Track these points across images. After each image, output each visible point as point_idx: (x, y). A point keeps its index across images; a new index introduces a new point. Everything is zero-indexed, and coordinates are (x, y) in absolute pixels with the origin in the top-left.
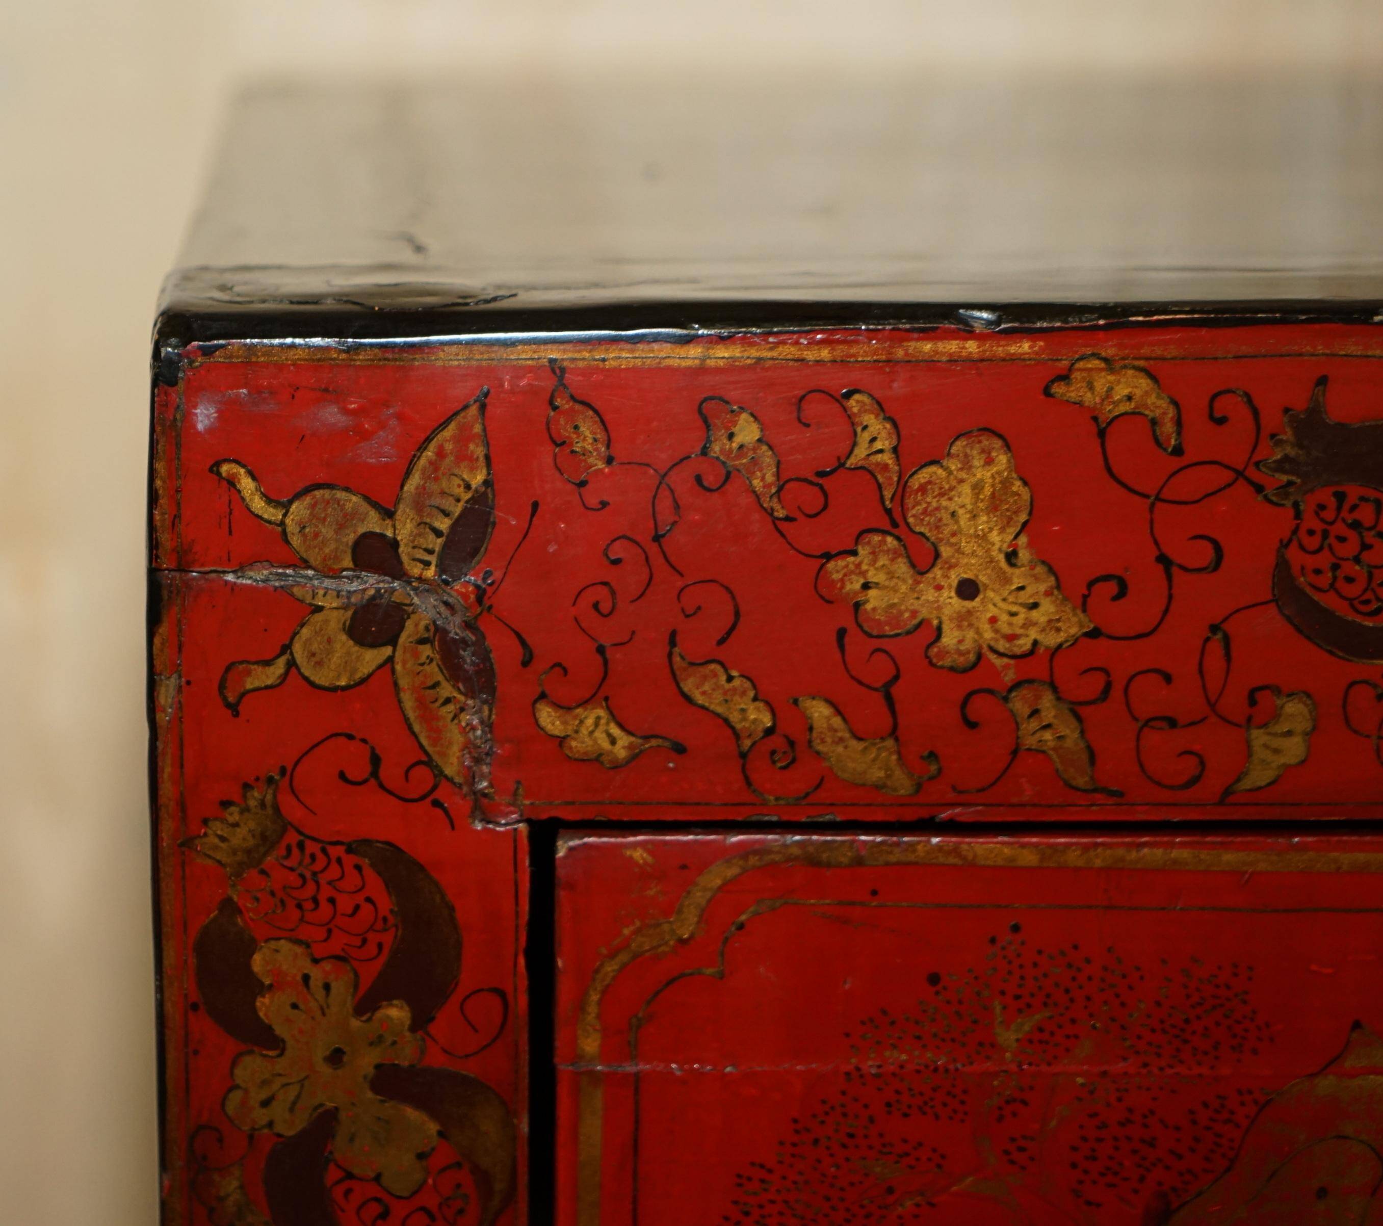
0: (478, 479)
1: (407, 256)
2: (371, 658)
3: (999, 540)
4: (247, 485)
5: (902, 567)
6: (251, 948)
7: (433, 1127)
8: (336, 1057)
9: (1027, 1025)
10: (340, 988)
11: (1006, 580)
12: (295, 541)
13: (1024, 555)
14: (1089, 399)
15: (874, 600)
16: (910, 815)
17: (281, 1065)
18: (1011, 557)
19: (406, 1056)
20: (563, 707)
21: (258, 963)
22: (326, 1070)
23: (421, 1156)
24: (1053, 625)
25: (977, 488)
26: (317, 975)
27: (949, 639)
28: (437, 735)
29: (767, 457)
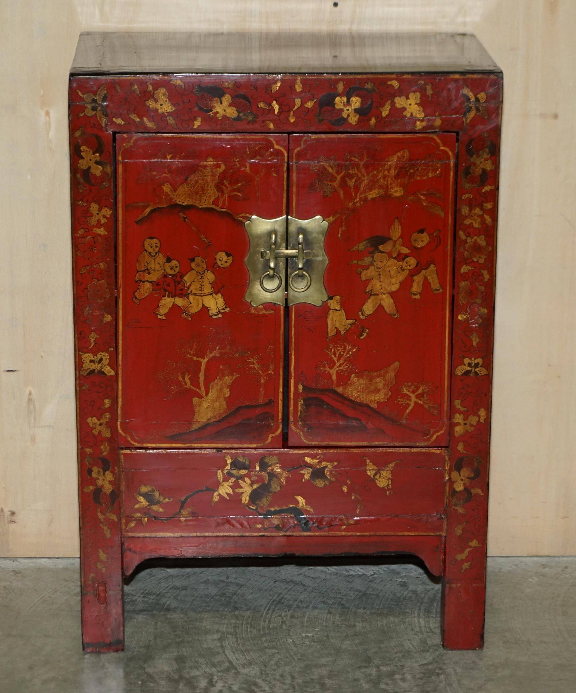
0: (106, 92)
1: (99, 66)
2: (94, 112)
3: (165, 99)
4: (80, 93)
5: (154, 102)
6: (80, 147)
7: (102, 168)
8: (90, 160)
9: (171, 156)
10: (91, 152)
11: (165, 104)
12: (85, 99)
13: (167, 101)
14: (174, 83)
15: (151, 106)
16: (156, 131)
17: (84, 161)
18: (166, 101)
19: (98, 159)
20: (116, 118)
21: (81, 149)
22: (89, 161)
23: (101, 171)
24: (171, 109)
25: (162, 93)
26: (88, 150)
27: (159, 111)
28: (102, 121)
29: (138, 90)
